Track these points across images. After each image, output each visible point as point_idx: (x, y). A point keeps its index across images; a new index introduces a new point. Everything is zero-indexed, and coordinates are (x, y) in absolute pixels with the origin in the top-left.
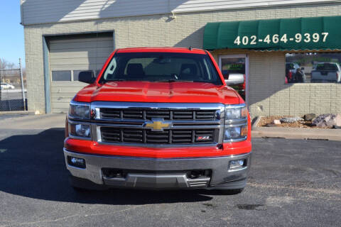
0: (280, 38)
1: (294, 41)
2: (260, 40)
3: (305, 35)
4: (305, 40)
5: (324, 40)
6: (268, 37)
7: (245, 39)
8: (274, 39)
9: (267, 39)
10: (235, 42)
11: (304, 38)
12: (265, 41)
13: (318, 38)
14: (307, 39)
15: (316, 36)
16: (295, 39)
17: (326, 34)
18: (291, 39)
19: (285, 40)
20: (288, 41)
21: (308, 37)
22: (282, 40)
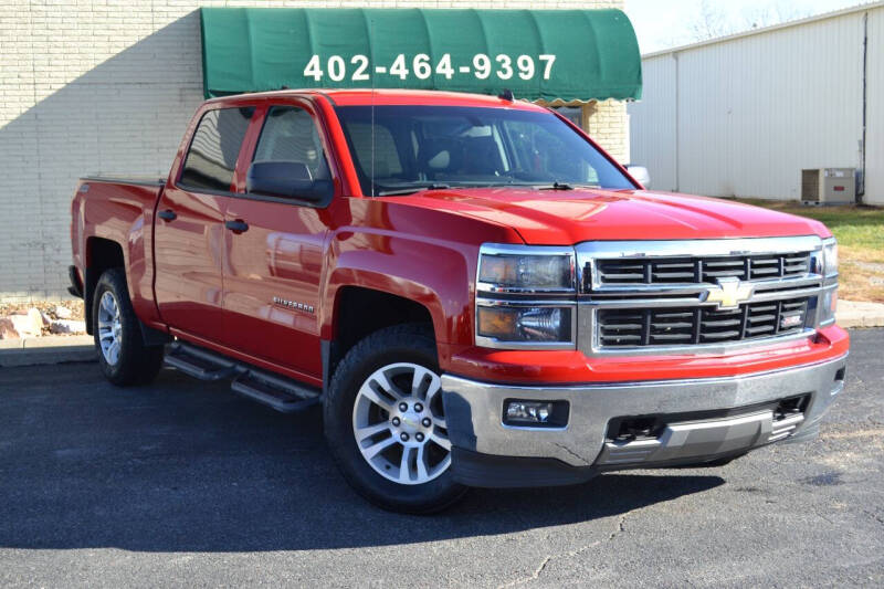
0: (433, 63)
1: (472, 74)
2: (380, 70)
3: (499, 58)
4: (500, 74)
5: (547, 76)
6: (401, 59)
7: (336, 64)
8: (417, 66)
9: (399, 68)
10: (307, 72)
11: (497, 66)
12: (393, 71)
13: (531, 68)
14: (505, 72)
15: (525, 63)
16: (473, 69)
17: (550, 59)
18: (465, 70)
19: (449, 73)
20: (457, 75)
21: (505, 66)
22: (439, 70)
